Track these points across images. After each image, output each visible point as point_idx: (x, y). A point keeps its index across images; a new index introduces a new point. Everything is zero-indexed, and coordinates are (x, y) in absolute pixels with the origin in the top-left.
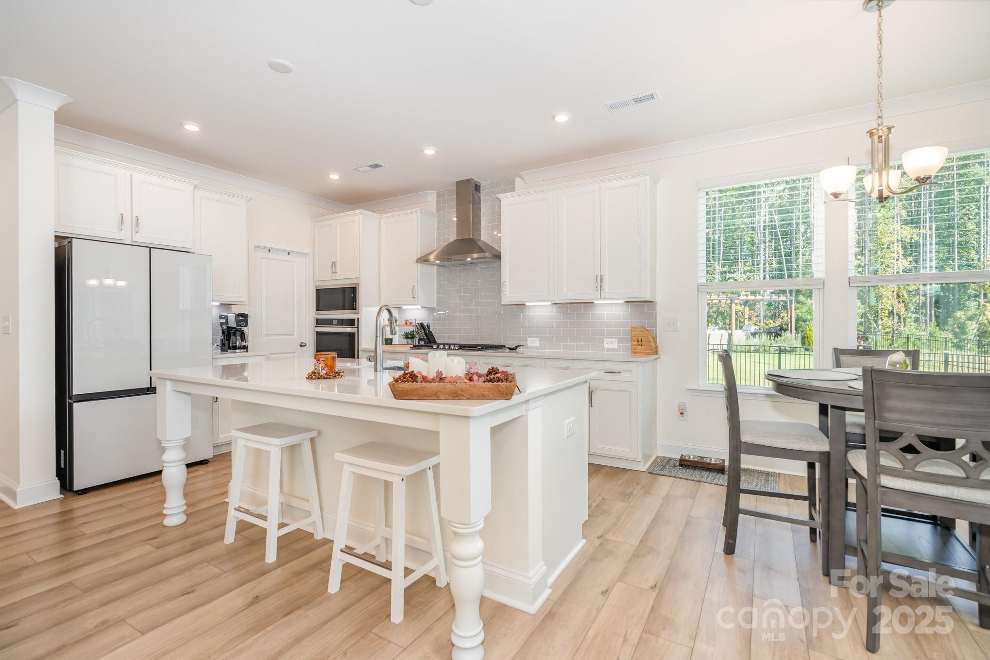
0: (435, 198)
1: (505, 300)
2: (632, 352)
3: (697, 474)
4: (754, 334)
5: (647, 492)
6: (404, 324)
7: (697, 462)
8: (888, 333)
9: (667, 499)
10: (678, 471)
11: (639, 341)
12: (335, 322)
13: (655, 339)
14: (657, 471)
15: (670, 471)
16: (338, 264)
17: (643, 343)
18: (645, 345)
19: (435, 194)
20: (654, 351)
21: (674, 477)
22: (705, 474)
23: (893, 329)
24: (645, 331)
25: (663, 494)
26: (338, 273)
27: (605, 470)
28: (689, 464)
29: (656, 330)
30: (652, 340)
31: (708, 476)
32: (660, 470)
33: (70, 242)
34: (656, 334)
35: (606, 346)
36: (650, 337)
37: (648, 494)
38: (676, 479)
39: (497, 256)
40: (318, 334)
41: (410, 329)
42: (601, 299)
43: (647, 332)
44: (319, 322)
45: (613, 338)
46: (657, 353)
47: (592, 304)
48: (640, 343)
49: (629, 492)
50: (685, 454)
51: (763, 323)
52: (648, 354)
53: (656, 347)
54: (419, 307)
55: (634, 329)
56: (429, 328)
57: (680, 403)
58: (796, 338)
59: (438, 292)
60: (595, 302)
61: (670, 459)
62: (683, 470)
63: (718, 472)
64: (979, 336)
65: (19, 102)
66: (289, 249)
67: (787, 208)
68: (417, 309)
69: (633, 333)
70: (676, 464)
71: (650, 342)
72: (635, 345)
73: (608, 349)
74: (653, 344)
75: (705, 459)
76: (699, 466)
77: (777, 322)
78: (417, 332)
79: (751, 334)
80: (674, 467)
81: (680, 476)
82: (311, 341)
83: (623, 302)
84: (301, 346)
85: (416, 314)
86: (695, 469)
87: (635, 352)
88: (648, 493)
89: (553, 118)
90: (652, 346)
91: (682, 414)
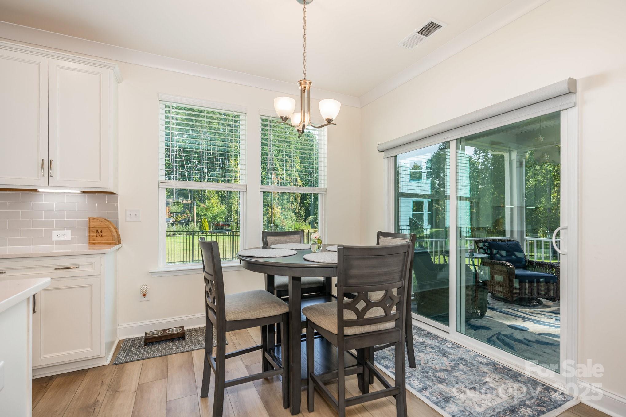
2: (90, 243)
3: (162, 348)
4: (173, 224)
5: (115, 391)
7: (161, 337)
8: (235, 222)
9: (140, 390)
10: (144, 351)
11: (99, 232)
13: (116, 229)
14: (123, 359)
15: (136, 354)
17: (104, 234)
18: (106, 236)
20: (117, 241)
21: (141, 359)
22: (169, 345)
23: (238, 220)
24: (106, 222)
25: (134, 386)
27: (55, 383)
28: (153, 340)
29: (118, 221)
30: (114, 230)
31: (172, 346)
32: (125, 356)
34: (118, 226)
35: (55, 238)
36: (112, 228)
37: (117, 394)
38: (144, 360)
42: (48, 186)
43: (108, 223)
45: (64, 230)
46: (119, 242)
47: (35, 193)
48: (100, 234)
49: (92, 401)
50: (148, 332)
51: (175, 217)
52: (110, 244)
53: (119, 236)
55: (91, 220)
57: (142, 286)
58: (197, 226)
60: (40, 190)
61: (133, 340)
62: (149, 348)
63: (179, 340)
64: (267, 223)
67: (188, 149)
69: (91, 224)
70: (140, 343)
71: (111, 232)
72: (93, 236)
73: (58, 242)
74: (115, 234)
75: (167, 332)
76: (163, 339)
77: (183, 216)
79: (171, 224)
80: (138, 348)
81: (148, 355)
83: (79, 192)
86: (159, 343)
87: (94, 244)
88: (117, 392)
90: (114, 236)
91: (144, 295)
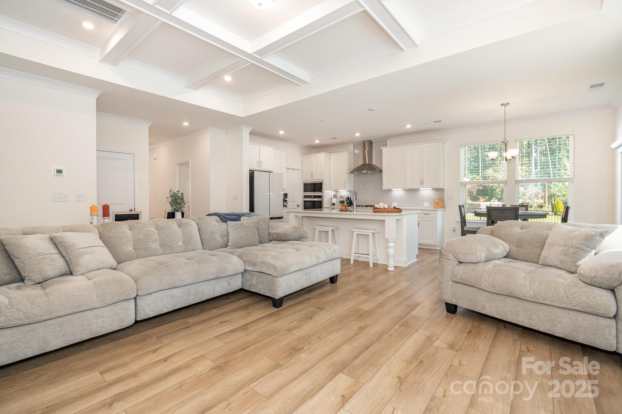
0: (353, 146)
1: (384, 188)
2: (435, 207)
6: (340, 197)
11: (438, 203)
12: (313, 197)
16: (314, 174)
18: (440, 205)
19: (353, 145)
24: (440, 200)
26: (314, 177)
29: (444, 199)
30: (442, 203)
33: (254, 172)
34: (444, 201)
35: (424, 205)
39: (381, 171)
40: (305, 201)
41: (342, 199)
42: (422, 188)
44: (305, 197)
45: (427, 202)
46: (444, 208)
47: (419, 190)
52: (441, 208)
53: (444, 205)
54: (346, 190)
55: (435, 199)
56: (351, 199)
59: (354, 185)
65: (243, 132)
66: (293, 168)
68: (345, 191)
72: (436, 204)
73: (426, 206)
78: (346, 201)
82: (302, 204)
83: (432, 189)
84: (298, 206)
85: (344, 193)
89: (405, 126)
91: (454, 230)
